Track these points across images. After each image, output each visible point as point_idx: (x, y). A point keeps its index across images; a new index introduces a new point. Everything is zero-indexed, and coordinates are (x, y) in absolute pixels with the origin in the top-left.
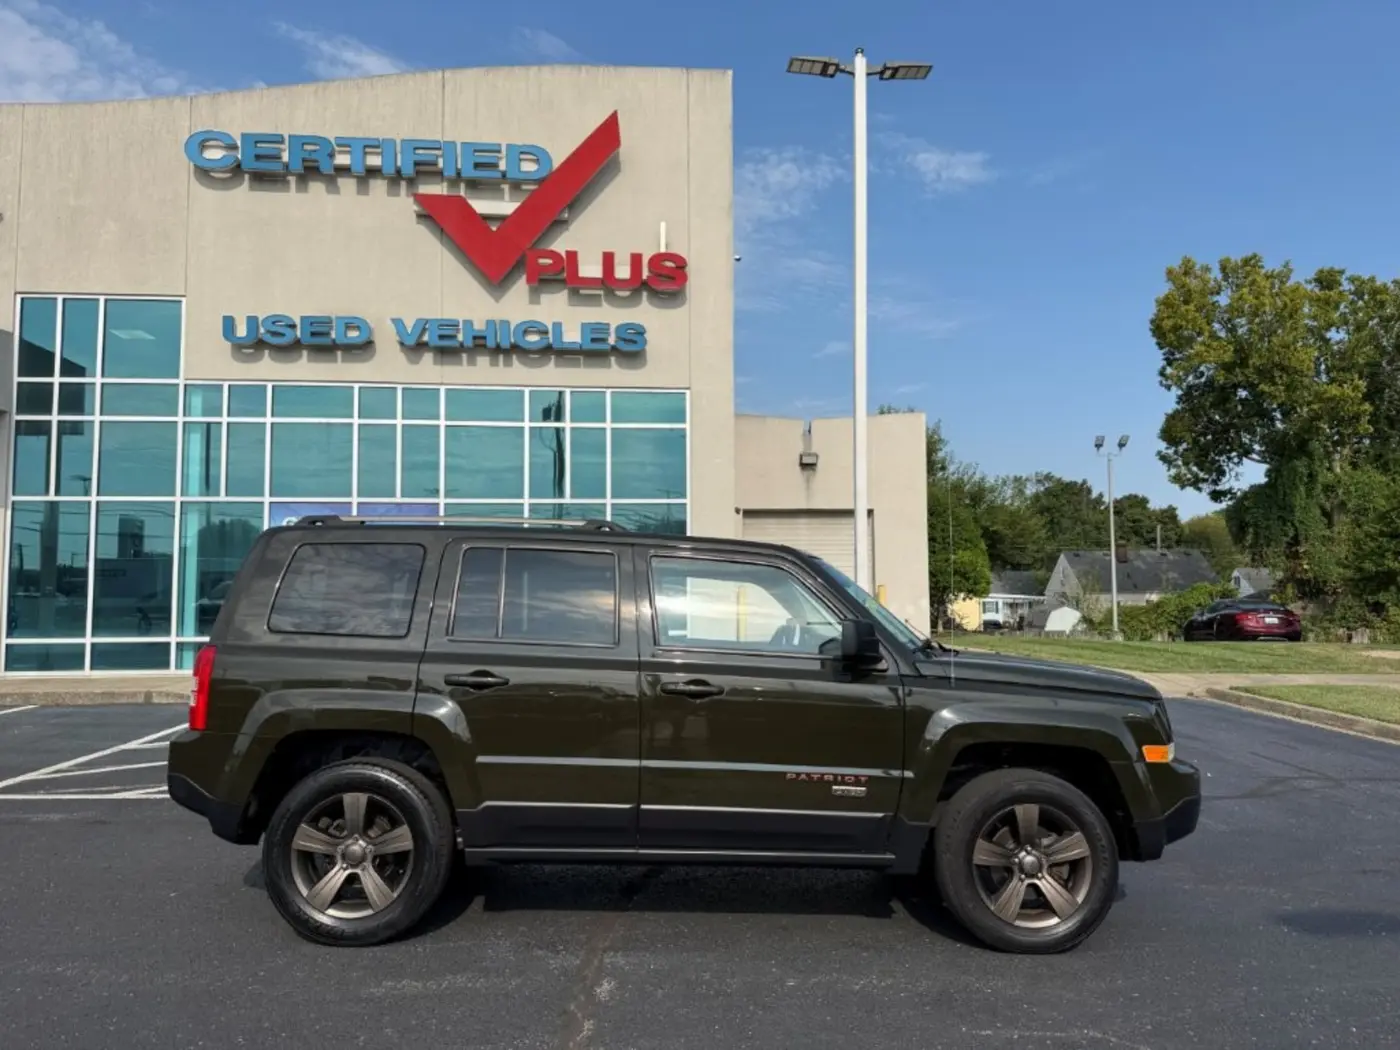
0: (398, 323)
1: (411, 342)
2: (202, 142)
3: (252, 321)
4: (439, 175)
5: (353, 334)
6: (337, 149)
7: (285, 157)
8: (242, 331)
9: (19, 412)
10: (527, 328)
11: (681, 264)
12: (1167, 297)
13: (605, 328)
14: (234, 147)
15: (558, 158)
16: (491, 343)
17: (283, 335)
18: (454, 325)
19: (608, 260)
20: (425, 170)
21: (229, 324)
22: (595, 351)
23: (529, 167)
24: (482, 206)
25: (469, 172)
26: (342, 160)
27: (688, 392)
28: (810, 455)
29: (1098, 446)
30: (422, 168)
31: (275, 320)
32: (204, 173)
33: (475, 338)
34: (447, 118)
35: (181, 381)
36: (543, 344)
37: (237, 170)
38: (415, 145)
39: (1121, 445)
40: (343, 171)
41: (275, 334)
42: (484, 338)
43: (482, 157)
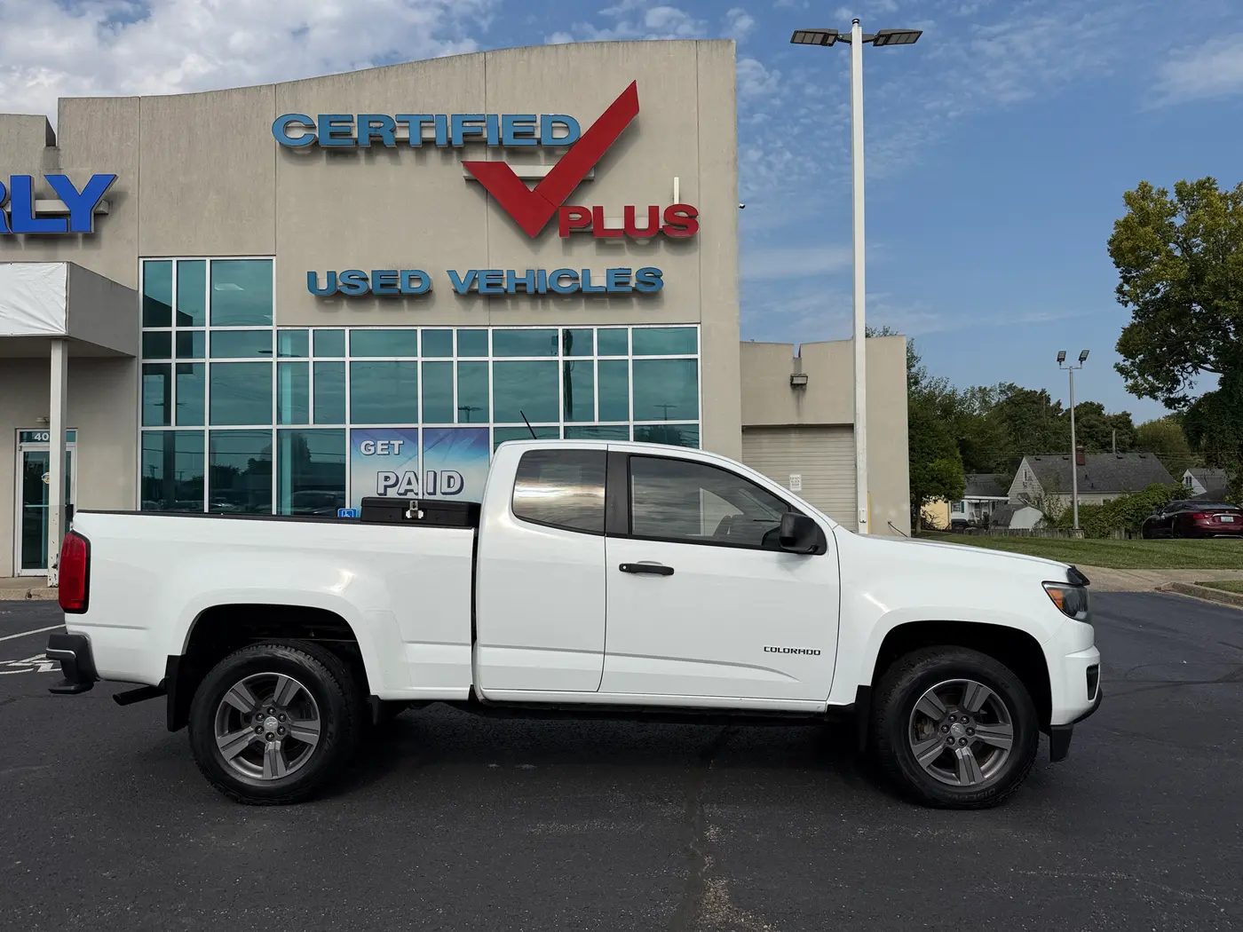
0: (452, 273)
1: (463, 290)
2: (284, 124)
3: (331, 276)
4: (484, 144)
5: (416, 285)
6: (397, 124)
7: (355, 135)
8: (323, 284)
9: (144, 357)
10: (560, 275)
11: (692, 213)
12: (1126, 221)
13: (627, 272)
14: (312, 127)
15: (585, 126)
16: (530, 290)
17: (357, 287)
18: (499, 274)
19: (629, 212)
20: (473, 140)
21: (312, 277)
22: (619, 292)
23: (560, 134)
24: (521, 170)
25: (509, 140)
26: (402, 134)
27: (699, 326)
28: (800, 376)
29: (1060, 360)
30: (470, 139)
31: (350, 274)
32: (289, 150)
33: (517, 285)
34: (490, 95)
35: (274, 328)
36: (575, 289)
37: (315, 146)
38: (466, 119)
39: (1082, 359)
40: (403, 143)
41: (350, 286)
42: (525, 285)
43: (520, 127)
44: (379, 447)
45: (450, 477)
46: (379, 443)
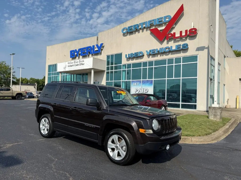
0: (147, 51)
1: (148, 54)
2: (123, 30)
3: (129, 55)
4: (153, 25)
5: (141, 54)
6: (140, 25)
8: (127, 56)
9: (107, 71)
10: (166, 48)
11: (196, 29)
13: (180, 45)
15: (172, 16)
18: (155, 50)
19: (181, 32)
22: (178, 51)
23: (167, 20)
26: (140, 27)
27: (198, 55)
30: (152, 25)
31: (131, 54)
32: (124, 34)
33: (158, 51)
34: (156, 15)
35: (122, 65)
36: (169, 51)
38: (150, 21)
40: (140, 29)
43: (160, 20)
44: (135, 84)
45: (146, 89)
46: (135, 83)
